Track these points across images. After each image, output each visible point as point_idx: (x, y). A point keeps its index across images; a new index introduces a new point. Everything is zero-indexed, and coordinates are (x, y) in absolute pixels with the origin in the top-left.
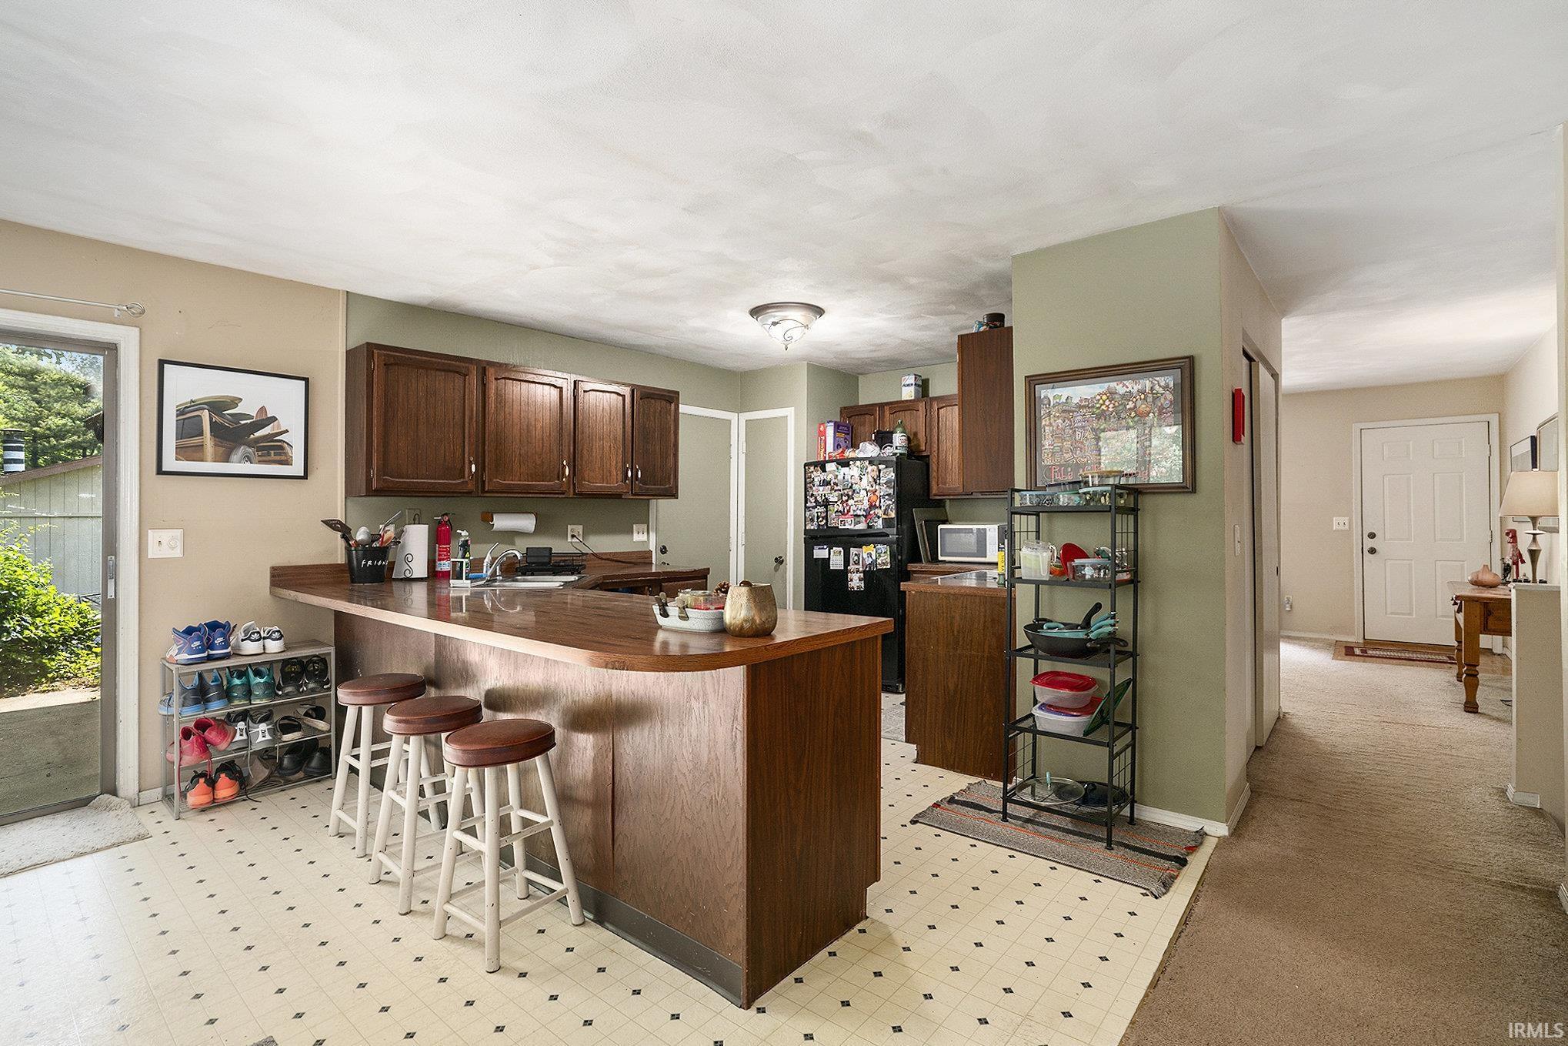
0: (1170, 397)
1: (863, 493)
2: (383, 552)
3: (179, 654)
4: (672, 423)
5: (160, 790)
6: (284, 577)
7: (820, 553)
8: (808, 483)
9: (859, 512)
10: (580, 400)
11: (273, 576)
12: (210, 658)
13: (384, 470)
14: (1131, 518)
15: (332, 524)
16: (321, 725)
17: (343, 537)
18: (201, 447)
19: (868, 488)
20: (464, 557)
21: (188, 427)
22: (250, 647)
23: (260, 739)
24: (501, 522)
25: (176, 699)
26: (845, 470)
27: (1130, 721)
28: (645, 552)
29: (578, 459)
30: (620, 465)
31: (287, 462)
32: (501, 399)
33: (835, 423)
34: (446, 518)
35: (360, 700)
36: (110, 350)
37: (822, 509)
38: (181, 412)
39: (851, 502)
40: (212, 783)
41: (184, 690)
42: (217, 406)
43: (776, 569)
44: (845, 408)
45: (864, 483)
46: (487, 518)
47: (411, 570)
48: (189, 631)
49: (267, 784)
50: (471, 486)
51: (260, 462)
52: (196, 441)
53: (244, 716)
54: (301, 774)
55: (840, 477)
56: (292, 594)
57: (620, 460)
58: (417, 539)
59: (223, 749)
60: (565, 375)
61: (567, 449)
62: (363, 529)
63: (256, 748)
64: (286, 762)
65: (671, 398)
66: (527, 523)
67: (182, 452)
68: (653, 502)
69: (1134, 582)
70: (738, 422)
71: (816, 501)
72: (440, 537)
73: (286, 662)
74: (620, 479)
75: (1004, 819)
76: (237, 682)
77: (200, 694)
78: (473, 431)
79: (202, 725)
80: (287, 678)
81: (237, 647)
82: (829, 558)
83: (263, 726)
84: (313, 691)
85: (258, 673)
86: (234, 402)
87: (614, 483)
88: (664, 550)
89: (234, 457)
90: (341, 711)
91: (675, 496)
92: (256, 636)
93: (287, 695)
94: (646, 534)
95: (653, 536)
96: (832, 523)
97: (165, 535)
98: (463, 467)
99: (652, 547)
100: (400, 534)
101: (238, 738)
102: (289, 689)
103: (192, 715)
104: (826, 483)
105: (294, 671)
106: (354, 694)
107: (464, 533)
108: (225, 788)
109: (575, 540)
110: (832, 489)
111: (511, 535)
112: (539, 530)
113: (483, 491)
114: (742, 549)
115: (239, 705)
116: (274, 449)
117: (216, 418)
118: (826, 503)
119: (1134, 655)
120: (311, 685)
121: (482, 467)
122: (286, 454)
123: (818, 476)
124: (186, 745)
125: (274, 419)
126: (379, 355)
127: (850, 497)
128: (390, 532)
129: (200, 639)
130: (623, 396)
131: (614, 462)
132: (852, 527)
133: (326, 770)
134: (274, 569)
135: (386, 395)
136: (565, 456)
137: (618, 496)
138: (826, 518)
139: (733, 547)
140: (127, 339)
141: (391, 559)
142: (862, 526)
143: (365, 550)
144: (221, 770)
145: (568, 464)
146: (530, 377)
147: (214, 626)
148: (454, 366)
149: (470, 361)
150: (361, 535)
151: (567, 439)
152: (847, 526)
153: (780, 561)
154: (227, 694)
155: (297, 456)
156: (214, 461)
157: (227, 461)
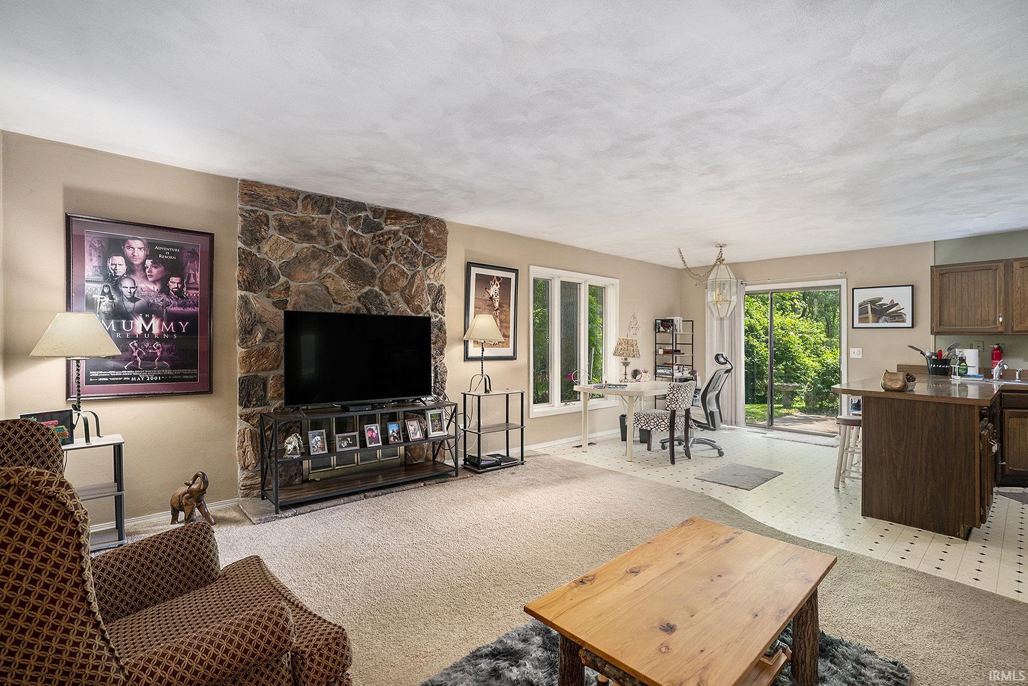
11: (898, 368)
13: (940, 323)
18: (868, 317)
21: (863, 310)
31: (904, 321)
36: (840, 286)
38: (860, 305)
42: (873, 302)
50: (1000, 330)
51: (892, 322)
52: (866, 315)
67: (861, 320)
78: (1002, 299)
86: (880, 299)
89: (880, 321)
97: (856, 350)
98: (995, 320)
100: (961, 353)
113: (1012, 332)
116: (898, 317)
117: (873, 306)
121: (1010, 319)
122: (903, 318)
125: (897, 304)
126: (936, 270)
134: (898, 365)
140: (843, 283)
148: (987, 267)
149: (1000, 261)
155: (909, 318)
156: (873, 322)
157: (878, 322)
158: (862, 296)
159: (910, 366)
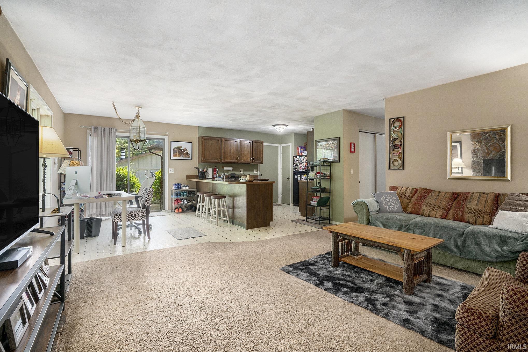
0: (336, 145)
1: (304, 163)
2: (204, 173)
3: (174, 188)
4: (262, 148)
5: (171, 210)
6: (188, 177)
7: (296, 177)
8: (294, 161)
9: (303, 167)
10: (241, 144)
11: (187, 177)
12: (178, 189)
13: (204, 158)
14: (330, 167)
15: (196, 168)
16: (194, 202)
17: (198, 170)
18: (176, 155)
19: (305, 162)
20: (217, 174)
21: (175, 152)
22: (184, 188)
23: (185, 203)
24: (226, 168)
25: (174, 195)
26: (301, 158)
27: (329, 205)
28: (257, 176)
29: (241, 156)
30: (250, 157)
31: (189, 157)
32: (225, 145)
33: (301, 147)
34: (215, 167)
35: (201, 194)
36: (164, 139)
37: (296, 167)
38: (174, 149)
39: (302, 165)
40: (178, 209)
41: (175, 194)
42: (179, 148)
43: (288, 180)
44: (305, 143)
45: (304, 161)
46: (223, 168)
47: (209, 177)
48: (175, 184)
49: (186, 211)
50: (220, 161)
51: (185, 157)
52: (176, 154)
53: (183, 199)
54: (191, 210)
55: (300, 159)
56: (190, 179)
57: (250, 156)
58: (210, 171)
59: (180, 204)
60: (238, 139)
61: (239, 154)
62: (201, 169)
63: (184, 204)
64: (189, 208)
65: (262, 142)
66: (231, 169)
67: (174, 156)
68: (259, 165)
69: (330, 179)
70: (280, 147)
71: (295, 165)
72: (214, 171)
73: (189, 191)
74: (249, 160)
75: (306, 222)
76: (182, 193)
77: (177, 195)
78: (220, 151)
79: (177, 200)
80: (189, 194)
81: (182, 188)
82: (297, 178)
83: (186, 201)
84: (193, 196)
85: (185, 192)
86: (181, 147)
87: (248, 161)
88: (261, 175)
89: (181, 156)
90: (198, 196)
91: (263, 163)
92: (184, 186)
93: (189, 196)
94: (257, 172)
95: (259, 172)
96: (298, 170)
97: (171, 169)
98: (218, 157)
99: (259, 175)
100: (207, 170)
101: (182, 202)
102: (189, 195)
103: (176, 198)
104: (297, 161)
105: (190, 193)
106: (200, 193)
107: (217, 170)
108: (180, 211)
109: (241, 172)
110: (298, 162)
111: (228, 171)
112: (233, 170)
113: (222, 162)
114: (281, 176)
115: (182, 197)
116: (187, 155)
117: (178, 150)
118: (297, 165)
119: (330, 192)
120: (193, 195)
121: (222, 158)
122: (189, 156)
123: (296, 159)
124: (175, 202)
125: (187, 150)
126: (204, 138)
127: (302, 164)
128: (205, 169)
129: (177, 186)
130: (250, 143)
131: (248, 156)
132: (302, 171)
133: (195, 210)
134: (187, 175)
135: (205, 145)
136: (238, 155)
137: (249, 163)
138: (297, 169)
139: (279, 175)
140: (166, 138)
141: (205, 175)
142: (304, 170)
143: (201, 173)
144: (180, 207)
145: (239, 157)
146: (231, 140)
147: (179, 184)
148: (216, 139)
149: (219, 138)
150: (201, 170)
151: (238, 152)
152: (301, 171)
153: (289, 179)
154: (181, 195)
155: (190, 156)
156: (178, 157)
157: (180, 157)
158: (175, 145)
159: (190, 175)
